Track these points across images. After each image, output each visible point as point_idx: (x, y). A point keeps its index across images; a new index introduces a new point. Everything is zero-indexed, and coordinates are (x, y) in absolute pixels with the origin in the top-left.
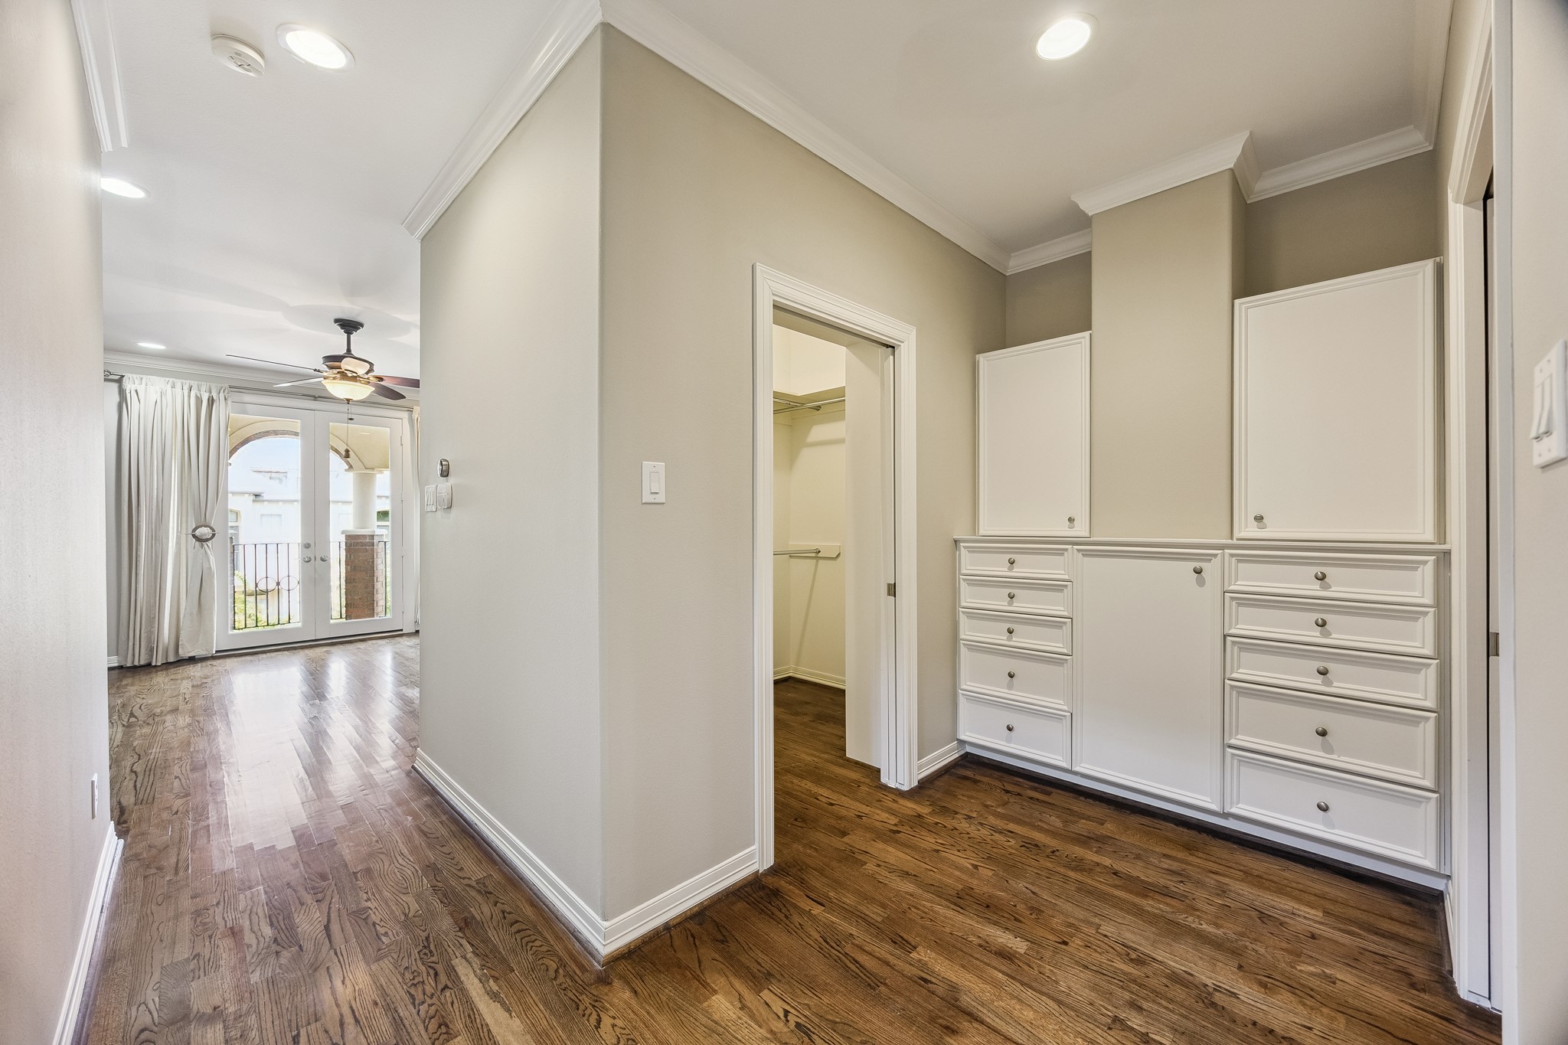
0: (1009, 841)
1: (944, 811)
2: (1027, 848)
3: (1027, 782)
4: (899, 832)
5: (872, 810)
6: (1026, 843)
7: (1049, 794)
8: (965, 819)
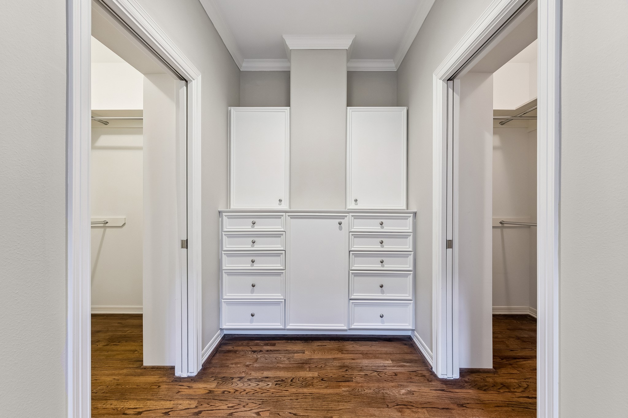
0: (268, 385)
1: (225, 380)
2: (279, 384)
3: (261, 342)
4: (200, 412)
5: (176, 402)
6: (277, 381)
7: (274, 345)
8: (239, 380)
